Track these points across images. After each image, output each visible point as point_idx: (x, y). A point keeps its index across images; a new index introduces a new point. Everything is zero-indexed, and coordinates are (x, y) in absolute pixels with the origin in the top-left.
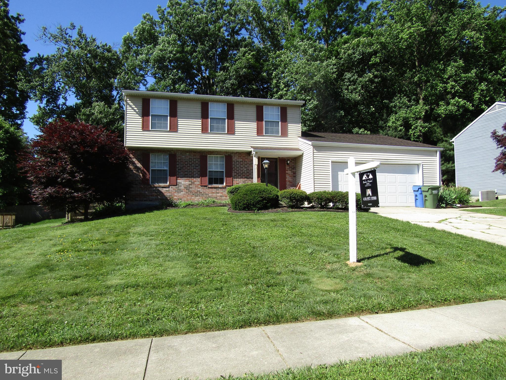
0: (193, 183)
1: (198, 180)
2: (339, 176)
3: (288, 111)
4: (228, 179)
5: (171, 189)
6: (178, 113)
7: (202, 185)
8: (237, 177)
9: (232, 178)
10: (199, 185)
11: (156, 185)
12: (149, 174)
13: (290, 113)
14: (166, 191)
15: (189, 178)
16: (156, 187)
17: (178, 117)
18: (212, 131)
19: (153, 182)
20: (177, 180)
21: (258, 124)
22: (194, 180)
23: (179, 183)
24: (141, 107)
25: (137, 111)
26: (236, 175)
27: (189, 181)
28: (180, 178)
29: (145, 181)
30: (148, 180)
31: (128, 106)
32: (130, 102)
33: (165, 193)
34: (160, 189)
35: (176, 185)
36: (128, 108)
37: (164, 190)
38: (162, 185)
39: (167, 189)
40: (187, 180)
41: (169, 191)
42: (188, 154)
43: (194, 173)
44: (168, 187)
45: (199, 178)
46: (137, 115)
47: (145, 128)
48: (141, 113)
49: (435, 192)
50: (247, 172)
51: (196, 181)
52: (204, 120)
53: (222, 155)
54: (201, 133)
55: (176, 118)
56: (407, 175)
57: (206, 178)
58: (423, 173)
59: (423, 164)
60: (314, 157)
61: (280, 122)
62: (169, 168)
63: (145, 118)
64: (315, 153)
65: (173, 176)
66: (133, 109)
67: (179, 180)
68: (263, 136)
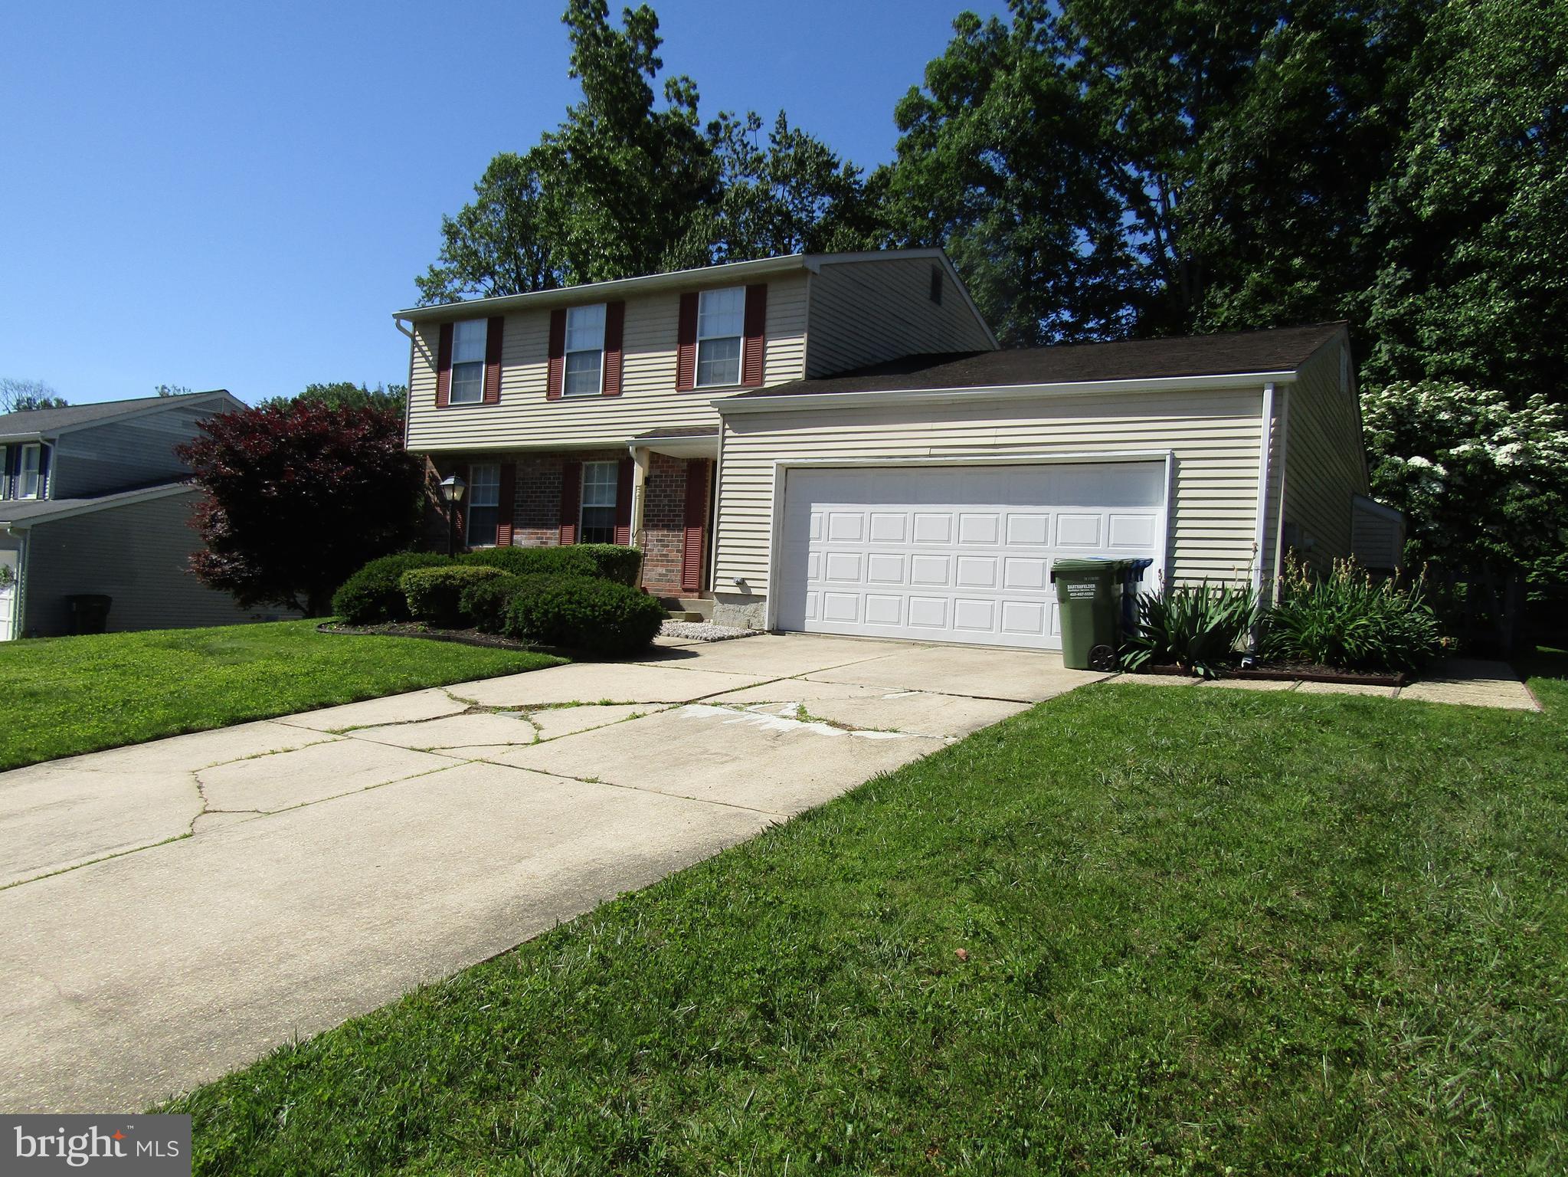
0: (545, 542)
2: (815, 518)
3: (770, 295)
4: (620, 529)
6: (504, 350)
10: (557, 547)
11: (475, 548)
12: (465, 519)
13: (776, 306)
15: (538, 528)
17: (503, 362)
18: (570, 392)
19: (473, 543)
20: (512, 534)
21: (680, 356)
22: (546, 534)
23: (518, 542)
24: (439, 347)
25: (431, 358)
27: (538, 538)
28: (521, 528)
30: (462, 535)
31: (416, 349)
32: (420, 338)
38: (486, 547)
40: (532, 533)
42: (538, 461)
43: (547, 515)
45: (557, 528)
46: (431, 370)
47: (440, 404)
48: (437, 363)
49: (1079, 591)
50: (669, 511)
51: (551, 538)
52: (553, 361)
53: (613, 459)
54: (545, 400)
55: (497, 367)
56: (1105, 511)
57: (572, 528)
58: (1173, 500)
59: (1179, 455)
60: (723, 453)
61: (742, 340)
62: (501, 501)
63: (443, 373)
64: (727, 441)
65: (506, 524)
66: (424, 356)
67: (518, 533)
68: (693, 391)
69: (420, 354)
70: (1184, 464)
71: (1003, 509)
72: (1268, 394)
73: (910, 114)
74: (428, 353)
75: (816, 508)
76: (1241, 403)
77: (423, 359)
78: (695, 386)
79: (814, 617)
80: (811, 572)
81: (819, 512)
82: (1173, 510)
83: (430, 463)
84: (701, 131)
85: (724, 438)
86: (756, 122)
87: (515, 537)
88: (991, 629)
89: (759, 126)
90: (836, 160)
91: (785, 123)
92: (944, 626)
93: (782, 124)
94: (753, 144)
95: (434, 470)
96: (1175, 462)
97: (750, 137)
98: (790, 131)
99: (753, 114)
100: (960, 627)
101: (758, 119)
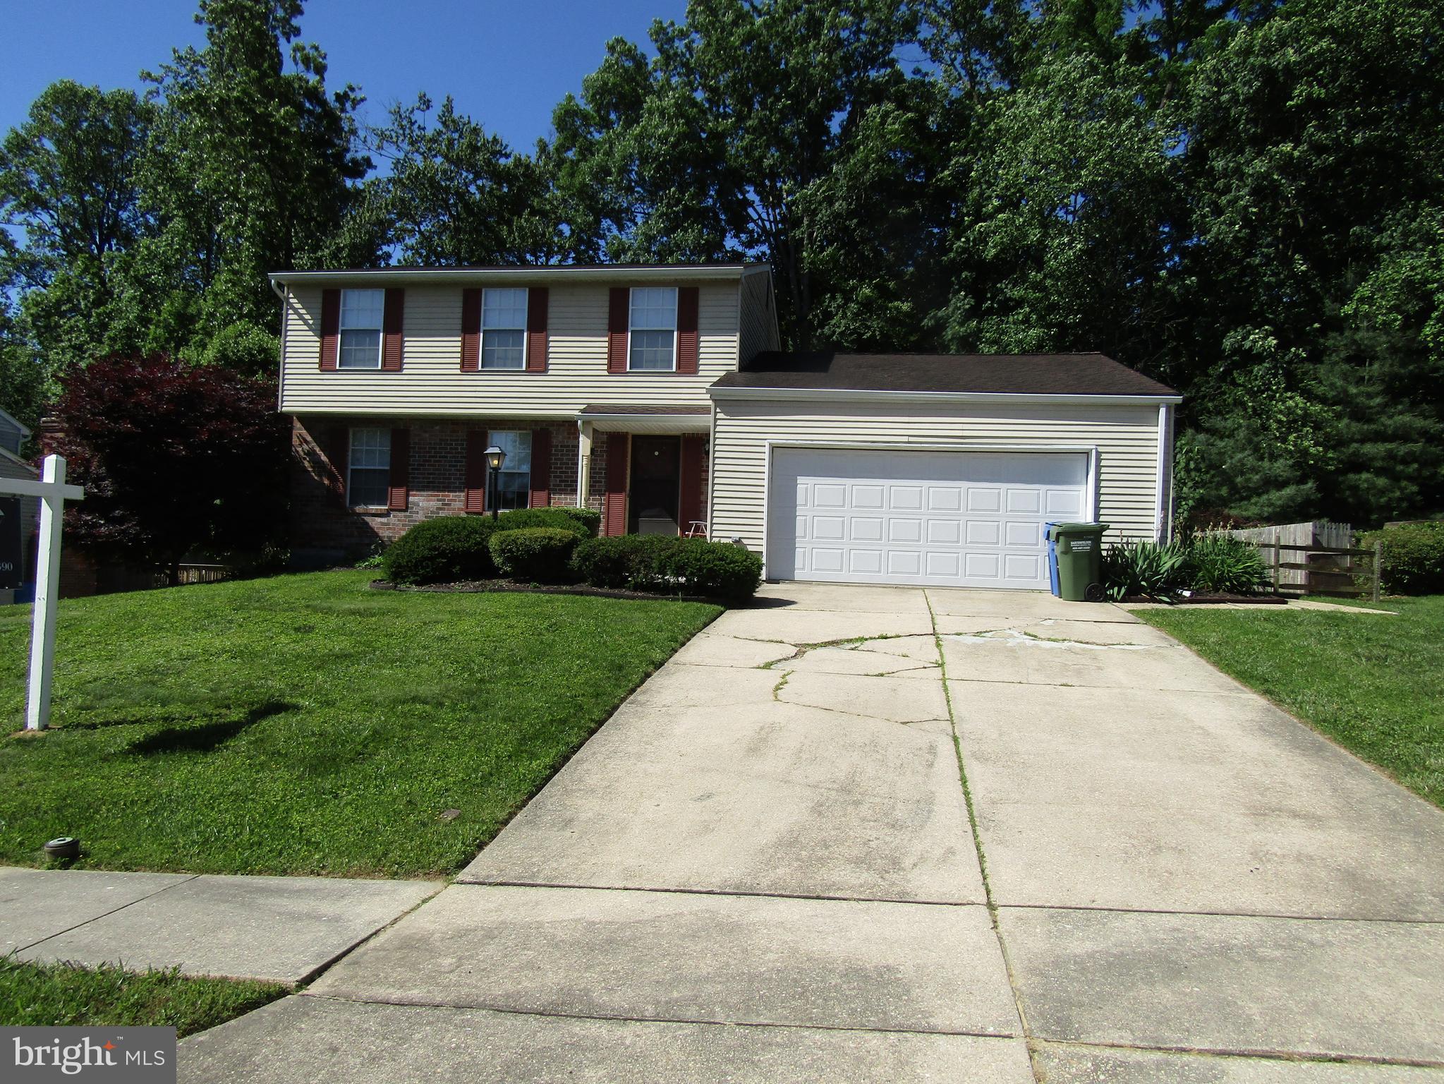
0: (446, 505)
1: (460, 496)
2: (800, 489)
3: (701, 297)
4: (536, 493)
5: (392, 519)
6: (405, 321)
7: (469, 510)
8: (562, 490)
9: (546, 492)
10: (462, 510)
11: (360, 509)
12: (345, 481)
13: (707, 306)
14: (383, 524)
15: (438, 491)
16: (359, 514)
17: (405, 332)
18: (487, 366)
19: (355, 502)
20: (408, 496)
21: (611, 342)
22: (449, 496)
23: (414, 503)
24: (320, 311)
25: (311, 322)
26: (558, 486)
27: (438, 500)
28: (417, 490)
29: (333, 498)
30: (342, 496)
31: (291, 311)
32: (295, 301)
33: (378, 528)
34: (367, 519)
35: (406, 510)
36: (290, 317)
37: (375, 523)
38: (373, 508)
39: (384, 520)
40: (432, 496)
41: (387, 524)
42: (437, 428)
43: (450, 479)
44: (387, 514)
45: (463, 491)
46: (311, 333)
47: (325, 365)
48: (319, 328)
49: (1080, 546)
51: (455, 501)
52: (467, 336)
53: (526, 429)
54: (459, 372)
55: (399, 336)
56: (1043, 487)
57: (481, 491)
58: (1098, 481)
59: (1100, 449)
60: (715, 432)
61: (675, 333)
62: (392, 465)
63: (328, 339)
64: (719, 422)
65: (399, 485)
66: (301, 317)
67: (414, 495)
68: (626, 374)
69: (296, 317)
70: (1104, 456)
71: (964, 485)
72: (1163, 411)
73: (568, 120)
74: (307, 317)
75: (800, 480)
76: (1144, 415)
77: (301, 322)
78: (628, 370)
79: (803, 569)
80: (799, 532)
81: (805, 484)
82: (1098, 487)
83: (297, 425)
84: (330, 97)
85: (716, 420)
86: (426, 103)
87: (411, 499)
88: (957, 574)
89: (428, 108)
90: (508, 151)
91: (452, 107)
92: (918, 573)
93: (449, 108)
94: (420, 122)
95: (304, 432)
96: (1099, 454)
97: (417, 116)
98: (456, 115)
99: (425, 95)
100: (930, 574)
101: (429, 101)
